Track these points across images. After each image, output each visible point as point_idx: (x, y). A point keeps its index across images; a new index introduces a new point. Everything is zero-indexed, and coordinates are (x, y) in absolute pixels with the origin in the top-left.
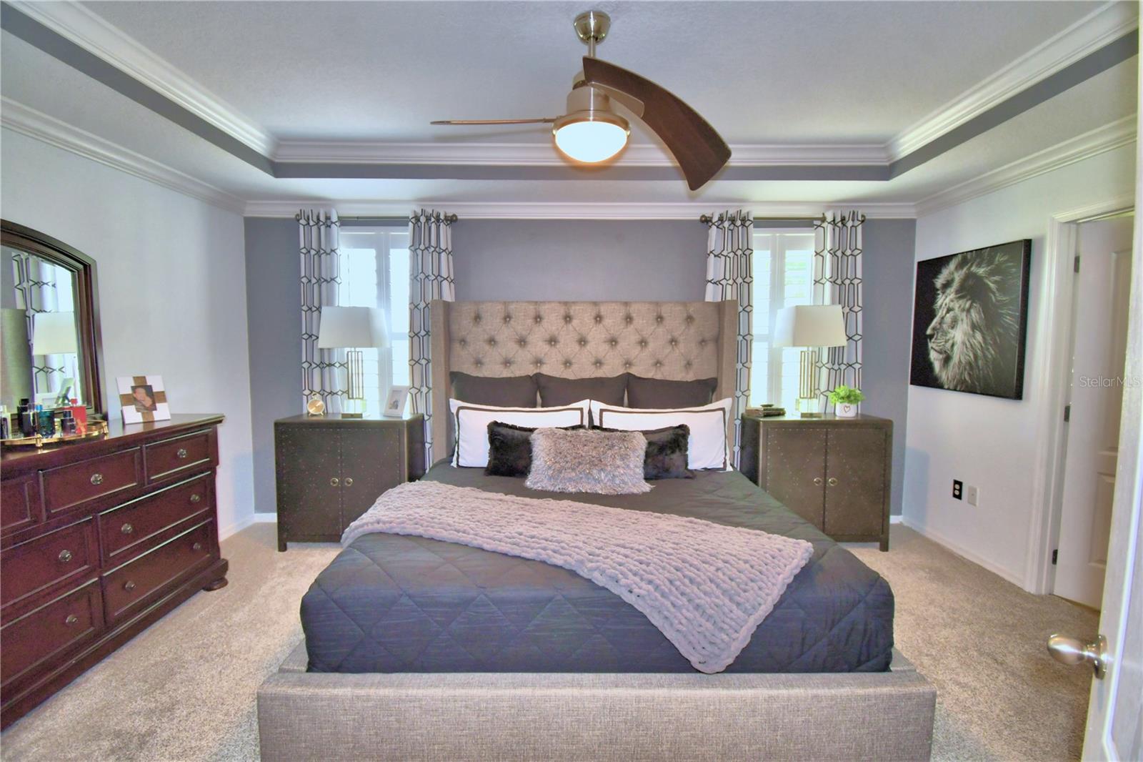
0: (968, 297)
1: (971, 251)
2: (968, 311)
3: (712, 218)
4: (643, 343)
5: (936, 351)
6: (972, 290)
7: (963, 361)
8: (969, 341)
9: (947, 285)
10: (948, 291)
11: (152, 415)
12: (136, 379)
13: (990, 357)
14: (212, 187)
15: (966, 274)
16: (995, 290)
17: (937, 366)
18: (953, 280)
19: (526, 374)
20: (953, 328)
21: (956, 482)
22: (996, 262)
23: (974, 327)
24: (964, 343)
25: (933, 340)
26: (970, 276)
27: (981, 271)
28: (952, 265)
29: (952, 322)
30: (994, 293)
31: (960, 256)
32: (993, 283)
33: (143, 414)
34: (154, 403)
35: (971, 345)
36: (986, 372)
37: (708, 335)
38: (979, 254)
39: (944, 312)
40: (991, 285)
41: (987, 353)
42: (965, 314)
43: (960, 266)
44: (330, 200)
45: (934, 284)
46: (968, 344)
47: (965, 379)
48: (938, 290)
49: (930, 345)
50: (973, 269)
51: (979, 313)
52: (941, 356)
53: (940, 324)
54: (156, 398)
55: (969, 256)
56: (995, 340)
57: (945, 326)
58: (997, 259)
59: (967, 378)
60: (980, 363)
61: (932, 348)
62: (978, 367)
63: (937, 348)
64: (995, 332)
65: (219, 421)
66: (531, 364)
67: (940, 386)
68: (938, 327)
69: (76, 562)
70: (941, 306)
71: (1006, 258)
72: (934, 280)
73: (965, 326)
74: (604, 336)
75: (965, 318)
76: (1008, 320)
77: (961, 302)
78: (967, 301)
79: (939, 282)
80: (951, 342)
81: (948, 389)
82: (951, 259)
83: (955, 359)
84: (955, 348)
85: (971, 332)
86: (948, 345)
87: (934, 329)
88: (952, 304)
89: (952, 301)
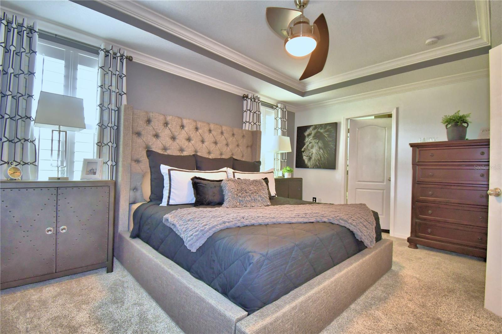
0: (317, 139)
1: (318, 125)
2: (318, 143)
4: (227, 145)
5: (305, 156)
6: (318, 136)
7: (316, 159)
8: (318, 153)
9: (309, 135)
10: (310, 137)
13: (326, 157)
15: (316, 132)
16: (327, 137)
17: (306, 161)
18: (311, 133)
19: (189, 154)
20: (312, 148)
21: (313, 198)
22: (327, 128)
23: (320, 148)
24: (316, 153)
25: (304, 152)
26: (318, 132)
27: (322, 131)
28: (311, 129)
29: (312, 146)
30: (326, 138)
31: (314, 126)
32: (326, 135)
35: (319, 154)
36: (324, 162)
37: (250, 144)
38: (321, 126)
39: (308, 143)
40: (325, 135)
41: (324, 156)
42: (316, 144)
43: (314, 129)
45: (304, 134)
46: (318, 154)
47: (317, 165)
48: (306, 136)
49: (303, 154)
50: (319, 130)
51: (321, 144)
52: (308, 158)
53: (307, 147)
55: (317, 126)
56: (328, 152)
57: (309, 148)
58: (327, 127)
59: (318, 164)
60: (322, 159)
61: (304, 155)
62: (322, 161)
63: (306, 155)
64: (327, 149)
66: (178, 151)
67: (308, 168)
68: (306, 148)
70: (307, 141)
71: (330, 127)
72: (304, 133)
73: (317, 148)
74: (212, 140)
75: (316, 145)
76: (332, 146)
77: (315, 140)
78: (317, 140)
79: (306, 134)
80: (311, 153)
81: (311, 168)
82: (311, 127)
83: (313, 158)
84: (313, 155)
85: (319, 150)
86: (310, 154)
87: (305, 149)
88: (311, 141)
89: (311, 140)
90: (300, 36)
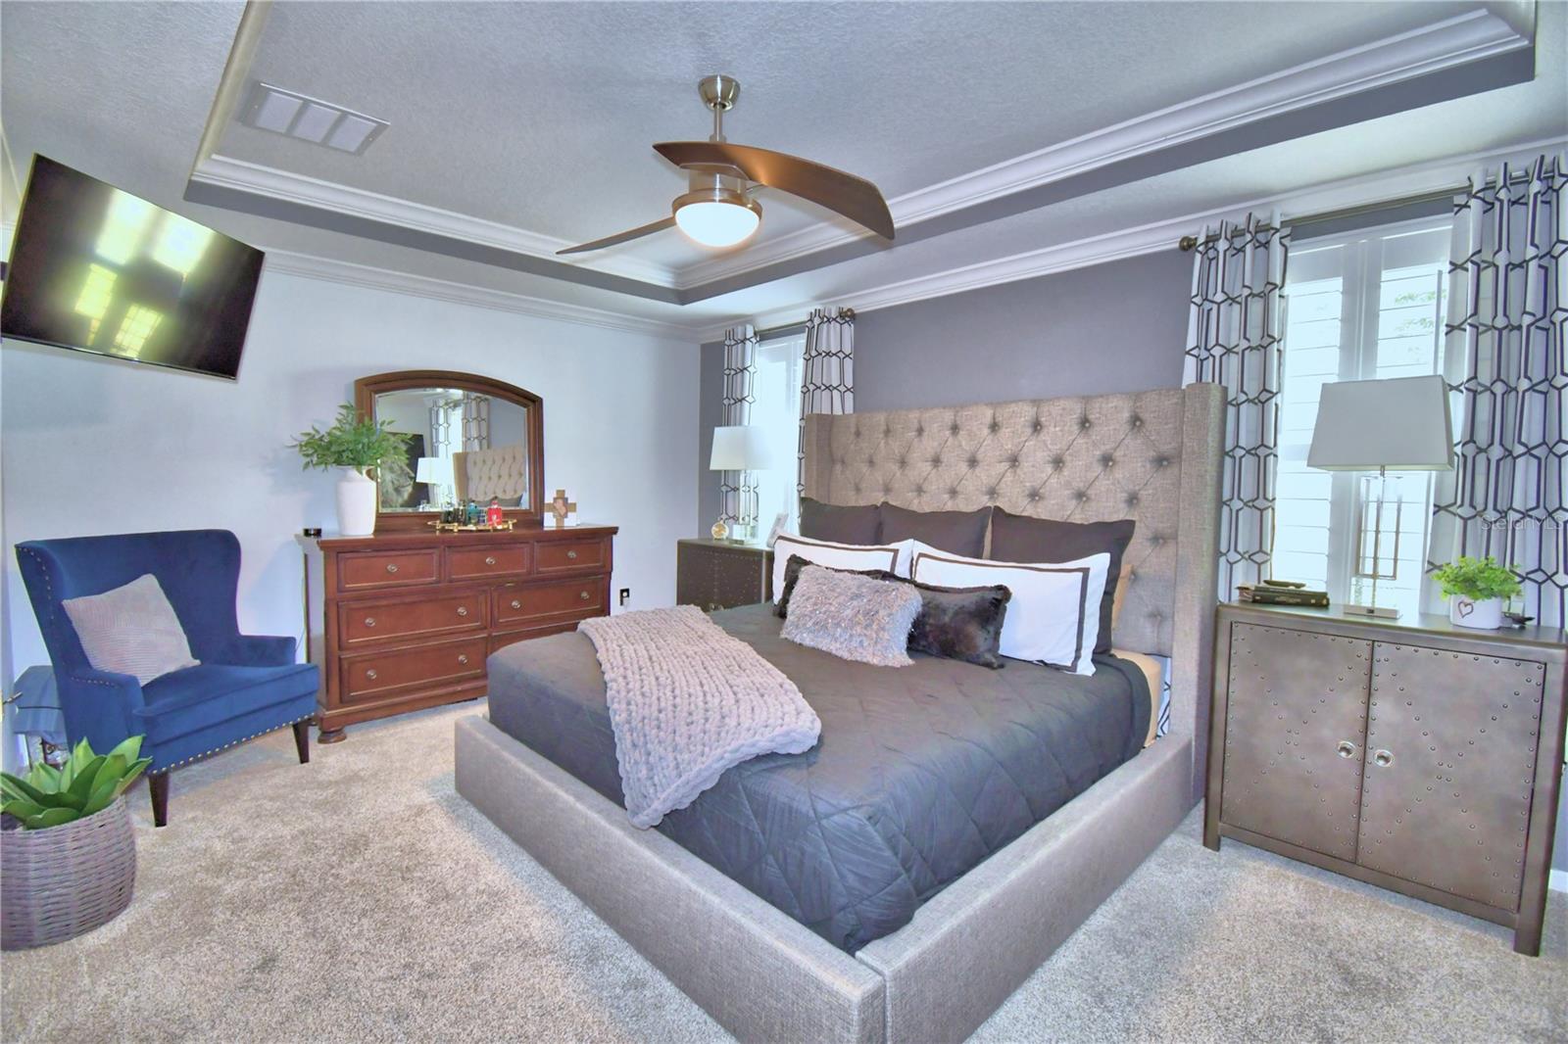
3: (1196, 239)
4: (1058, 462)
11: (563, 522)
12: (558, 491)
14: (658, 322)
33: (557, 520)
34: (566, 513)
44: (751, 315)
54: (570, 507)
65: (614, 531)
66: (909, 492)
69: (469, 618)
90: (714, 201)
